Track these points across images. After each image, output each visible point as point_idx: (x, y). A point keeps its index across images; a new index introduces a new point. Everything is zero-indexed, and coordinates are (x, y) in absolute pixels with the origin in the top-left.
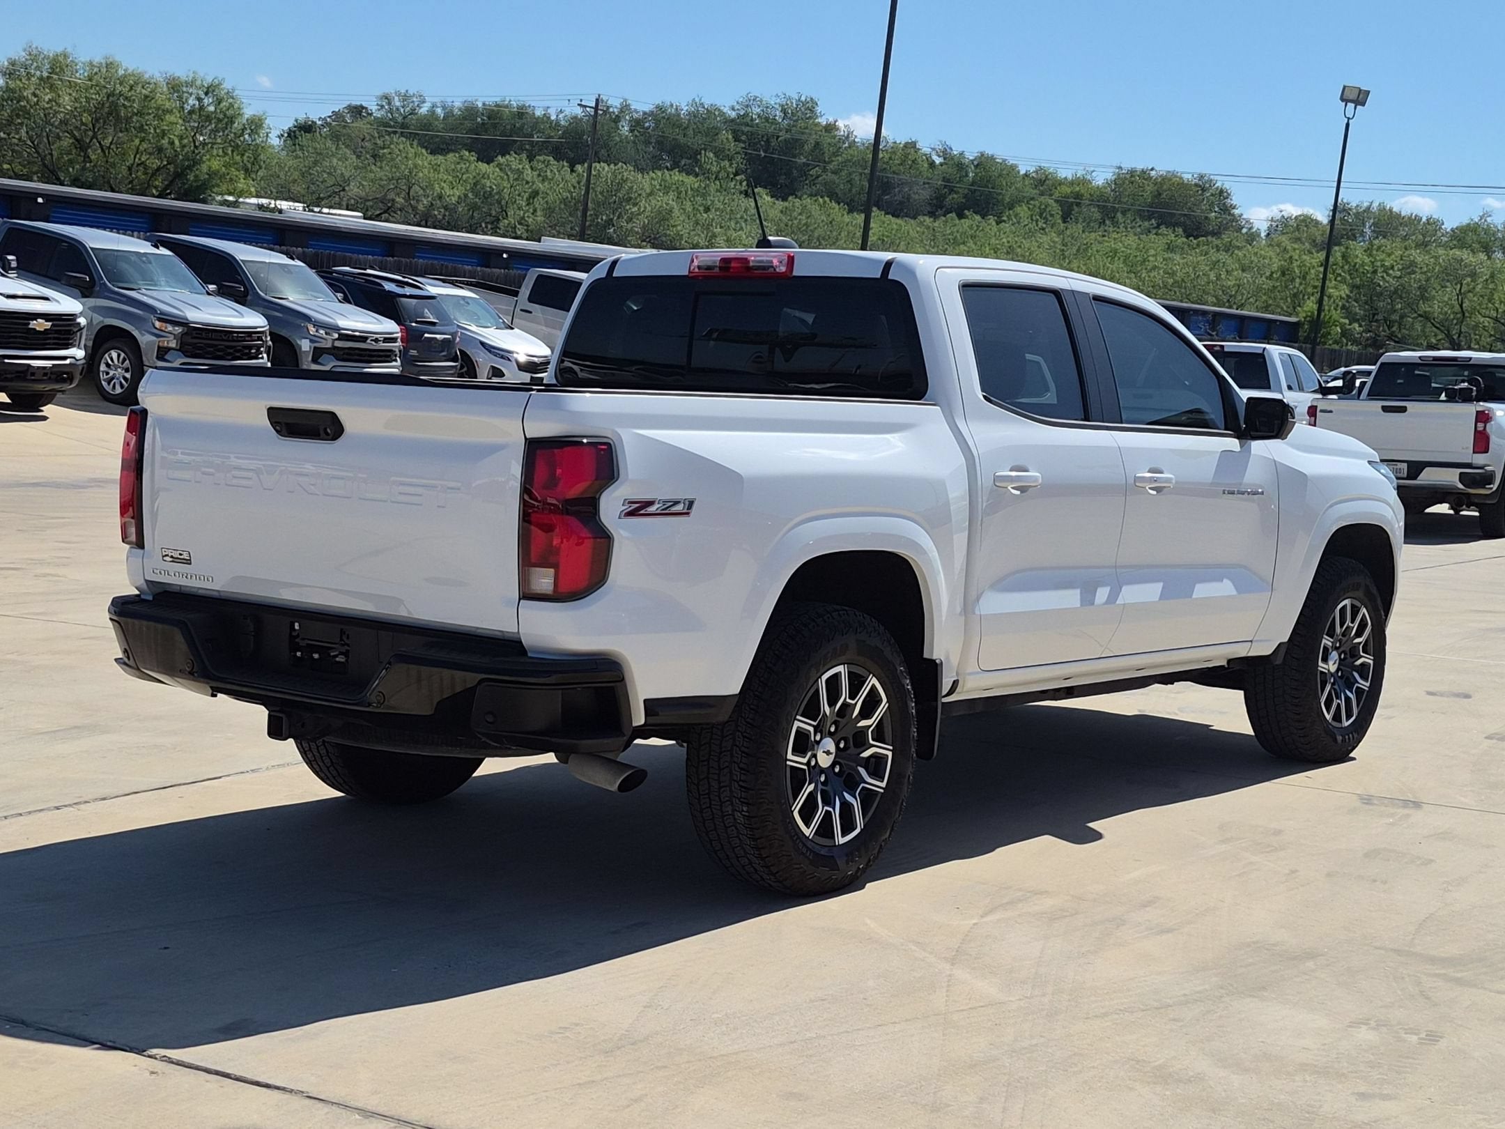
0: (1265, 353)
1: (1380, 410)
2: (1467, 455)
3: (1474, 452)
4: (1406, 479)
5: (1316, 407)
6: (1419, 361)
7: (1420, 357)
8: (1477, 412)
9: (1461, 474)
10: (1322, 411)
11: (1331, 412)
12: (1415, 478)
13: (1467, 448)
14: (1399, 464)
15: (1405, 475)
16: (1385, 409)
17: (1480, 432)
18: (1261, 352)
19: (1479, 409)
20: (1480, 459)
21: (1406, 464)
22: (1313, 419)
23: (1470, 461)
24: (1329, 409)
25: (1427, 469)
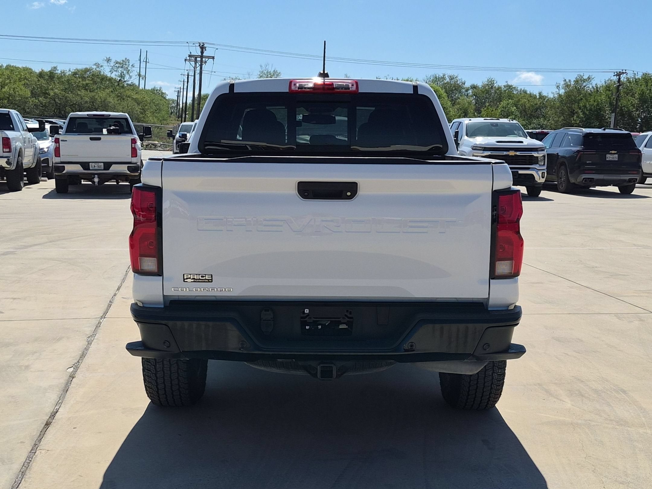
0: (10, 113)
1: (89, 139)
2: (129, 159)
3: (132, 157)
4: (104, 170)
5: (59, 139)
6: (87, 117)
7: (87, 115)
8: (131, 139)
9: (128, 166)
10: (62, 141)
11: (66, 141)
12: (108, 169)
13: (129, 155)
14: (99, 163)
15: (103, 168)
16: (91, 139)
17: (133, 148)
18: (7, 112)
19: (133, 138)
20: (134, 160)
21: (103, 164)
22: (58, 144)
23: (130, 161)
24: (65, 140)
25: (113, 165)
